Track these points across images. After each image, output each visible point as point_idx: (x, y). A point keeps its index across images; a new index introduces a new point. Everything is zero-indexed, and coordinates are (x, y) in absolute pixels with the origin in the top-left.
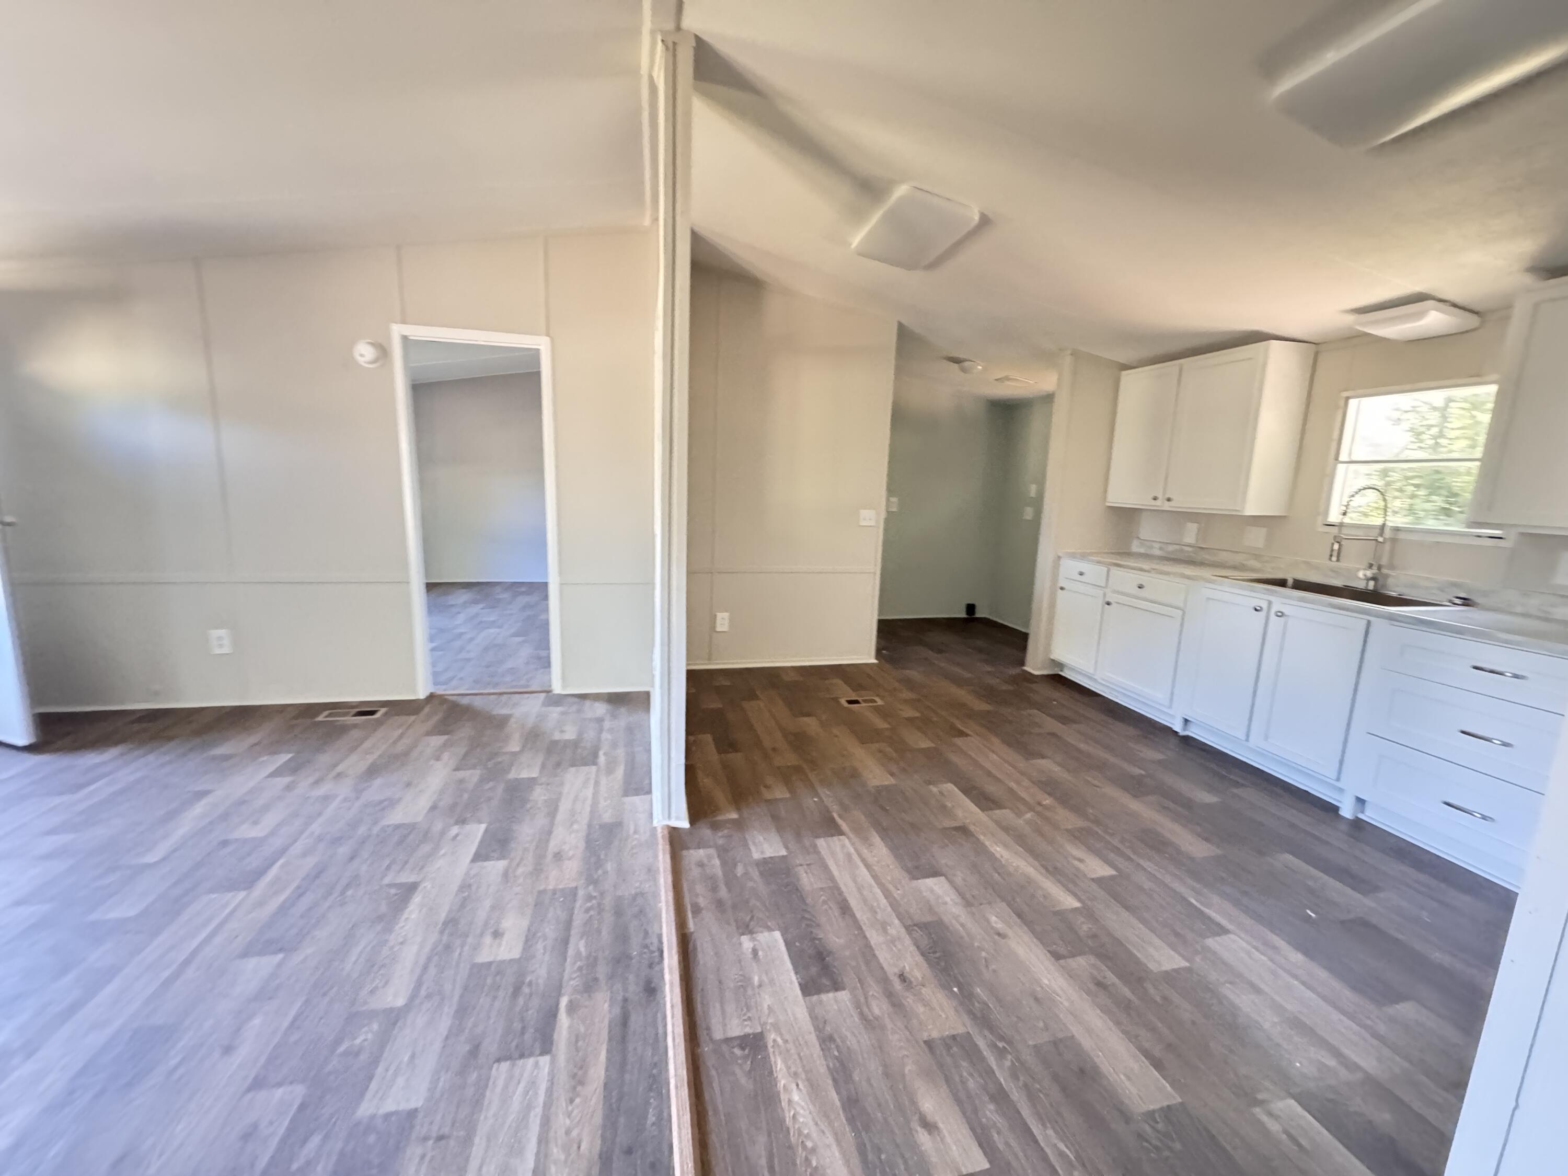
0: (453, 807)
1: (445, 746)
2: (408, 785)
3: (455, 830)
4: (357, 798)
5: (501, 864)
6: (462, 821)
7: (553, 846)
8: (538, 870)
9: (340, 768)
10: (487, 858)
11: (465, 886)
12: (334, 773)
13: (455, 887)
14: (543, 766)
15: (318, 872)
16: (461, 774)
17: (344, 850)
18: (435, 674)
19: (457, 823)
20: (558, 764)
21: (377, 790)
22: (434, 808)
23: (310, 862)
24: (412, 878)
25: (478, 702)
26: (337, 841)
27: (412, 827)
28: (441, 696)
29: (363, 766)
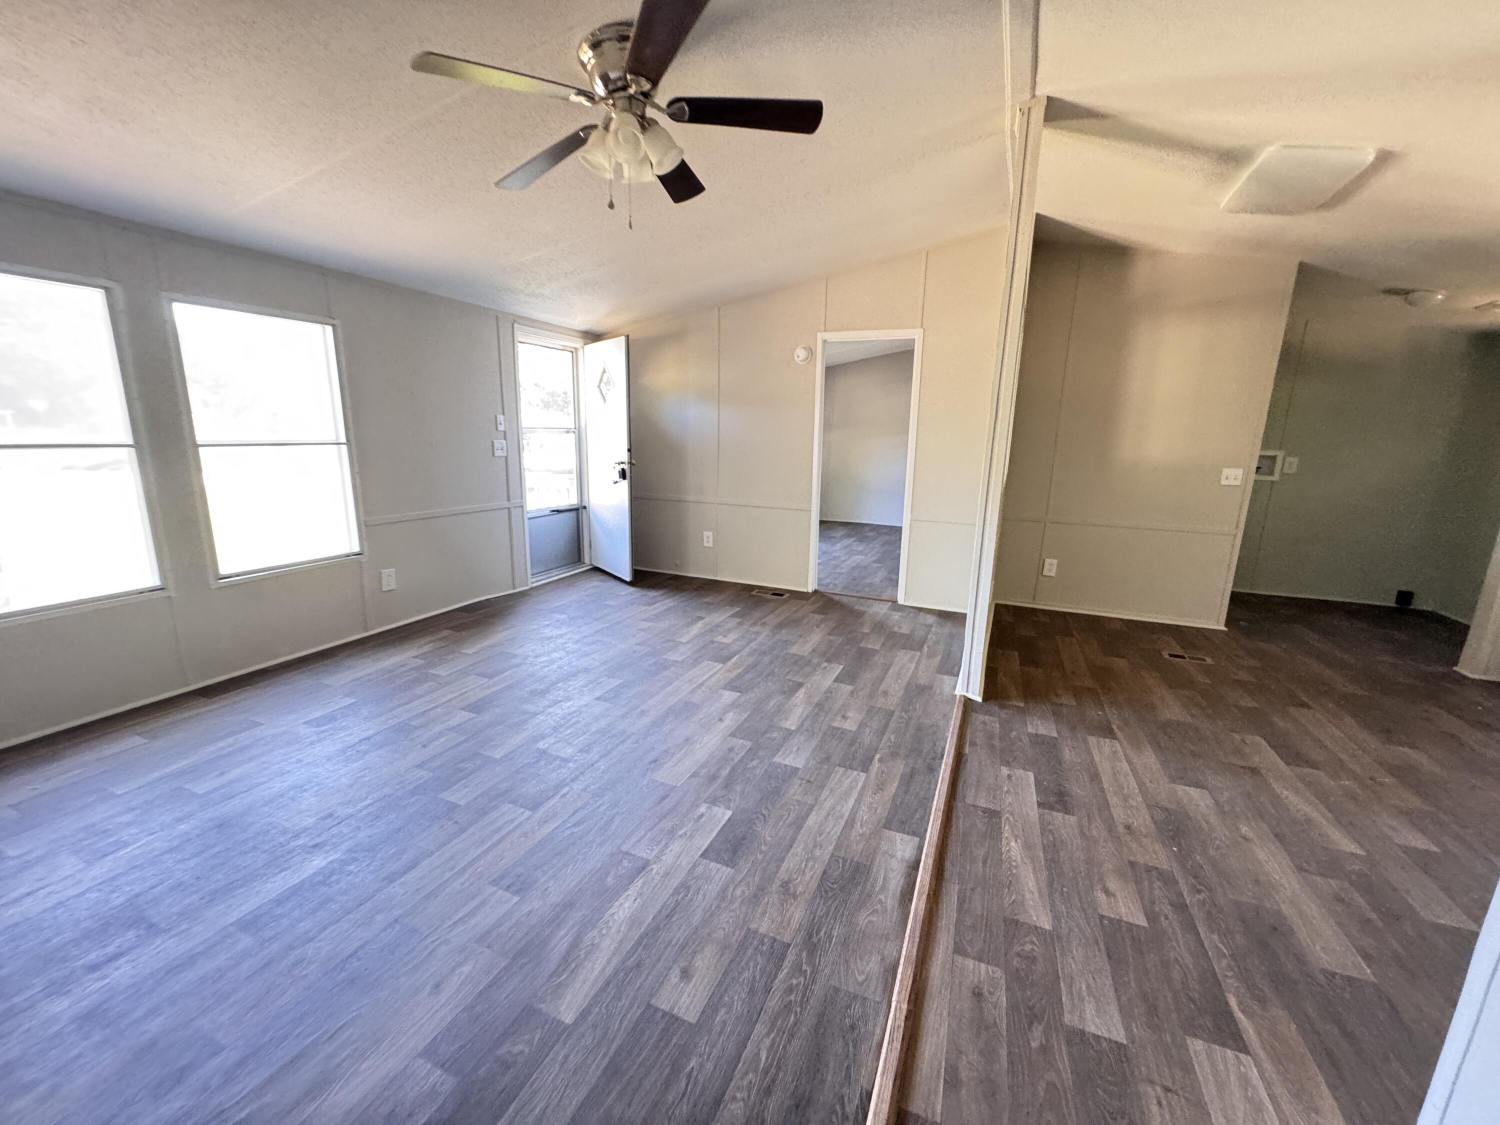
0: (825, 653)
1: (822, 621)
2: (801, 636)
3: (825, 664)
4: (773, 637)
5: (850, 688)
6: (829, 661)
7: (883, 687)
8: (871, 696)
9: (764, 620)
10: (842, 682)
11: (829, 691)
12: (761, 622)
13: (824, 690)
14: (883, 644)
15: (754, 666)
16: (831, 638)
17: (767, 659)
18: (819, 580)
19: (826, 661)
20: (894, 645)
21: (784, 634)
22: (814, 651)
23: (751, 660)
24: (801, 680)
25: (845, 600)
26: (764, 654)
27: (803, 657)
28: (821, 592)
29: (776, 621)
